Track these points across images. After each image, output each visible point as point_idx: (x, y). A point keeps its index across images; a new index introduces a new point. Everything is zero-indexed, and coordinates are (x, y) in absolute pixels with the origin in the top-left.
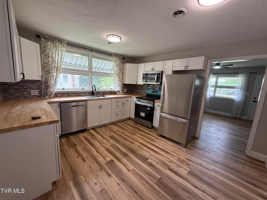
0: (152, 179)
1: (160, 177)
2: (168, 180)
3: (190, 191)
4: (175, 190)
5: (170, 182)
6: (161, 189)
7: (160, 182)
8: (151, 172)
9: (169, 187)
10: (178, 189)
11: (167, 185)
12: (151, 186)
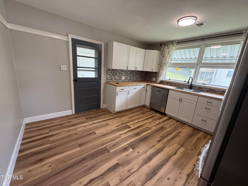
0: (110, 145)
1: (111, 151)
2: (106, 157)
3: (90, 171)
4: (96, 158)
5: (104, 158)
6: (100, 149)
7: (106, 150)
8: (117, 147)
9: (100, 155)
10: (96, 162)
11: (102, 154)
12: (104, 144)
